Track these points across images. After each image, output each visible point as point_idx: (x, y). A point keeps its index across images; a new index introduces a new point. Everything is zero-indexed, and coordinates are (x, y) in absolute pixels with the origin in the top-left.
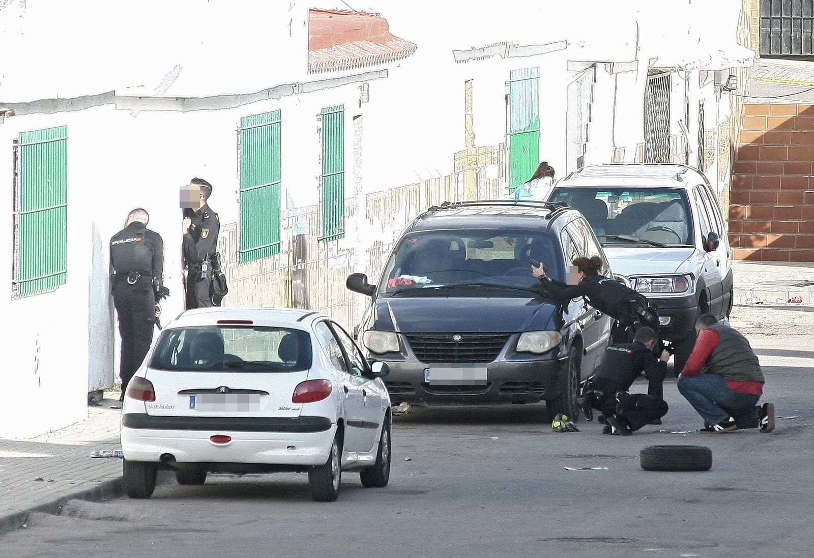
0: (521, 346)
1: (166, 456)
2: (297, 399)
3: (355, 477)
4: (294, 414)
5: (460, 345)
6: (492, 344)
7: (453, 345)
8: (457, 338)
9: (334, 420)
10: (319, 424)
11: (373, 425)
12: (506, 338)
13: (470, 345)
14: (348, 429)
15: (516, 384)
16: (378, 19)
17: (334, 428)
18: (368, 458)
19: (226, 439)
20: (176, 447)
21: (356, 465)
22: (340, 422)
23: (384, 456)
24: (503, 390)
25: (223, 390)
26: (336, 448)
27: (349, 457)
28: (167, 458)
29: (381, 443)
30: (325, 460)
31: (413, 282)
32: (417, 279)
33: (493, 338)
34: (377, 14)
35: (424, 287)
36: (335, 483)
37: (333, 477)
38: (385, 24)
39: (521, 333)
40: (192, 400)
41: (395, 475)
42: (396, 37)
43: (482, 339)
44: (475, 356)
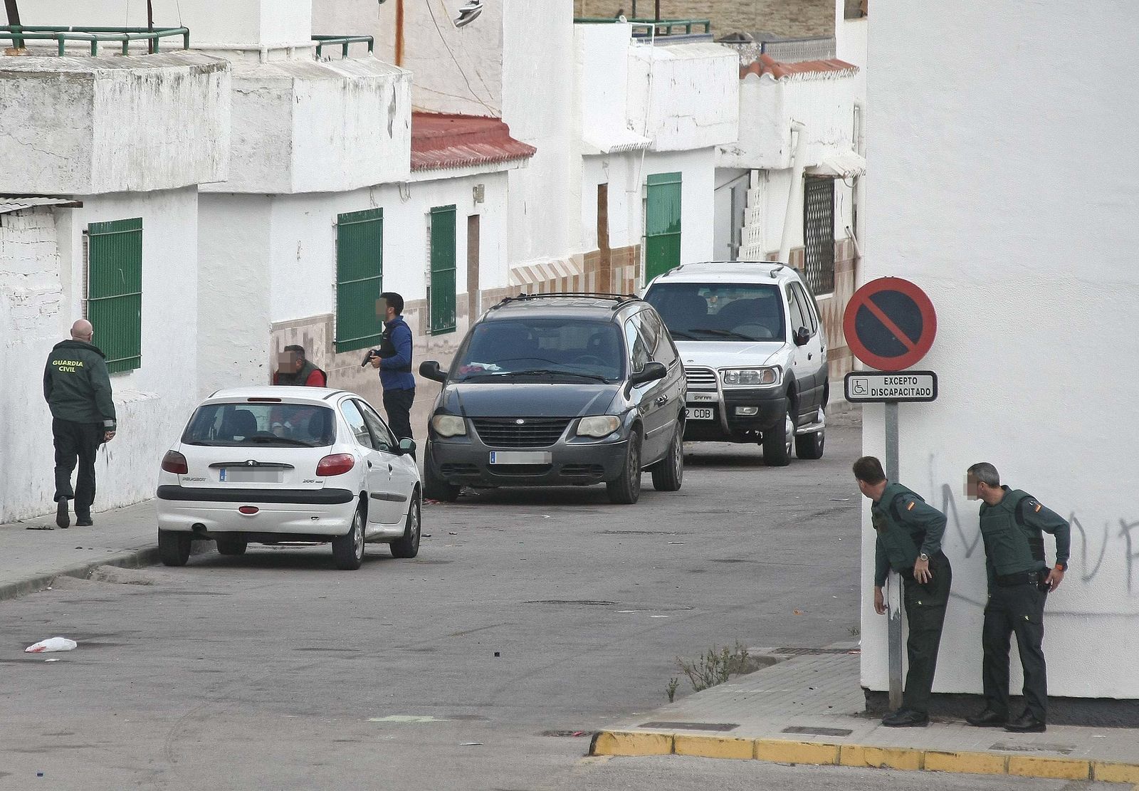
0: (581, 430)
1: (199, 526)
2: (321, 471)
3: (386, 548)
4: (318, 487)
5: (523, 429)
6: (554, 428)
7: (517, 429)
8: (520, 422)
9: (356, 492)
10: (341, 497)
11: (401, 499)
12: (567, 422)
13: (533, 429)
14: (372, 502)
15: (576, 466)
16: (497, 123)
17: (356, 501)
18: (398, 529)
19: (255, 510)
20: (207, 517)
21: (381, 536)
22: (363, 495)
23: (413, 529)
24: (563, 472)
25: (251, 463)
26: (359, 519)
27: (372, 529)
28: (199, 528)
29: (409, 515)
30: (347, 530)
31: (482, 369)
32: (486, 366)
33: (554, 423)
34: (498, 119)
35: (493, 373)
36: (358, 553)
37: (356, 547)
38: (505, 128)
39: (582, 417)
40: (222, 474)
41: (425, 548)
42: (516, 141)
43: (544, 423)
44: (537, 439)
